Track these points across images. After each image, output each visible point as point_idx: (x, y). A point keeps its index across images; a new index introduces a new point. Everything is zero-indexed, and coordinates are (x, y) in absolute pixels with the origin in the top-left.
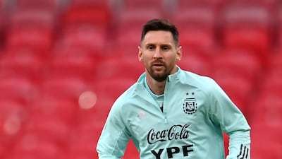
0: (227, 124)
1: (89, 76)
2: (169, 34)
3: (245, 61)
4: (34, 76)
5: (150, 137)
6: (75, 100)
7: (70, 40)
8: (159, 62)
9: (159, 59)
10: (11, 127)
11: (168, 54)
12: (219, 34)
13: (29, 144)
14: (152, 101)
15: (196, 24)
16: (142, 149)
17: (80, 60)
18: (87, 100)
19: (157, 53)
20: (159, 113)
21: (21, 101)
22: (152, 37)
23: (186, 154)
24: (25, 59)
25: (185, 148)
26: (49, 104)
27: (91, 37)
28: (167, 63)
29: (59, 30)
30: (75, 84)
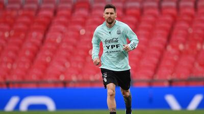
0: (131, 38)
1: (83, 24)
2: (113, 9)
3: (133, 19)
4: (66, 25)
5: (106, 41)
6: (79, 32)
7: (76, 13)
8: (110, 18)
9: (110, 17)
10: (58, 41)
11: (112, 15)
12: (124, 11)
13: (64, 46)
14: (107, 30)
15: (119, 8)
16: (104, 45)
17: (80, 19)
18: (83, 32)
19: (109, 15)
20: (109, 34)
21: (62, 32)
22: (107, 10)
23: (117, 48)
24: (62, 19)
25: (117, 45)
26: (70, 33)
27: (83, 12)
28: (112, 18)
29: (73, 10)
30: (79, 27)
